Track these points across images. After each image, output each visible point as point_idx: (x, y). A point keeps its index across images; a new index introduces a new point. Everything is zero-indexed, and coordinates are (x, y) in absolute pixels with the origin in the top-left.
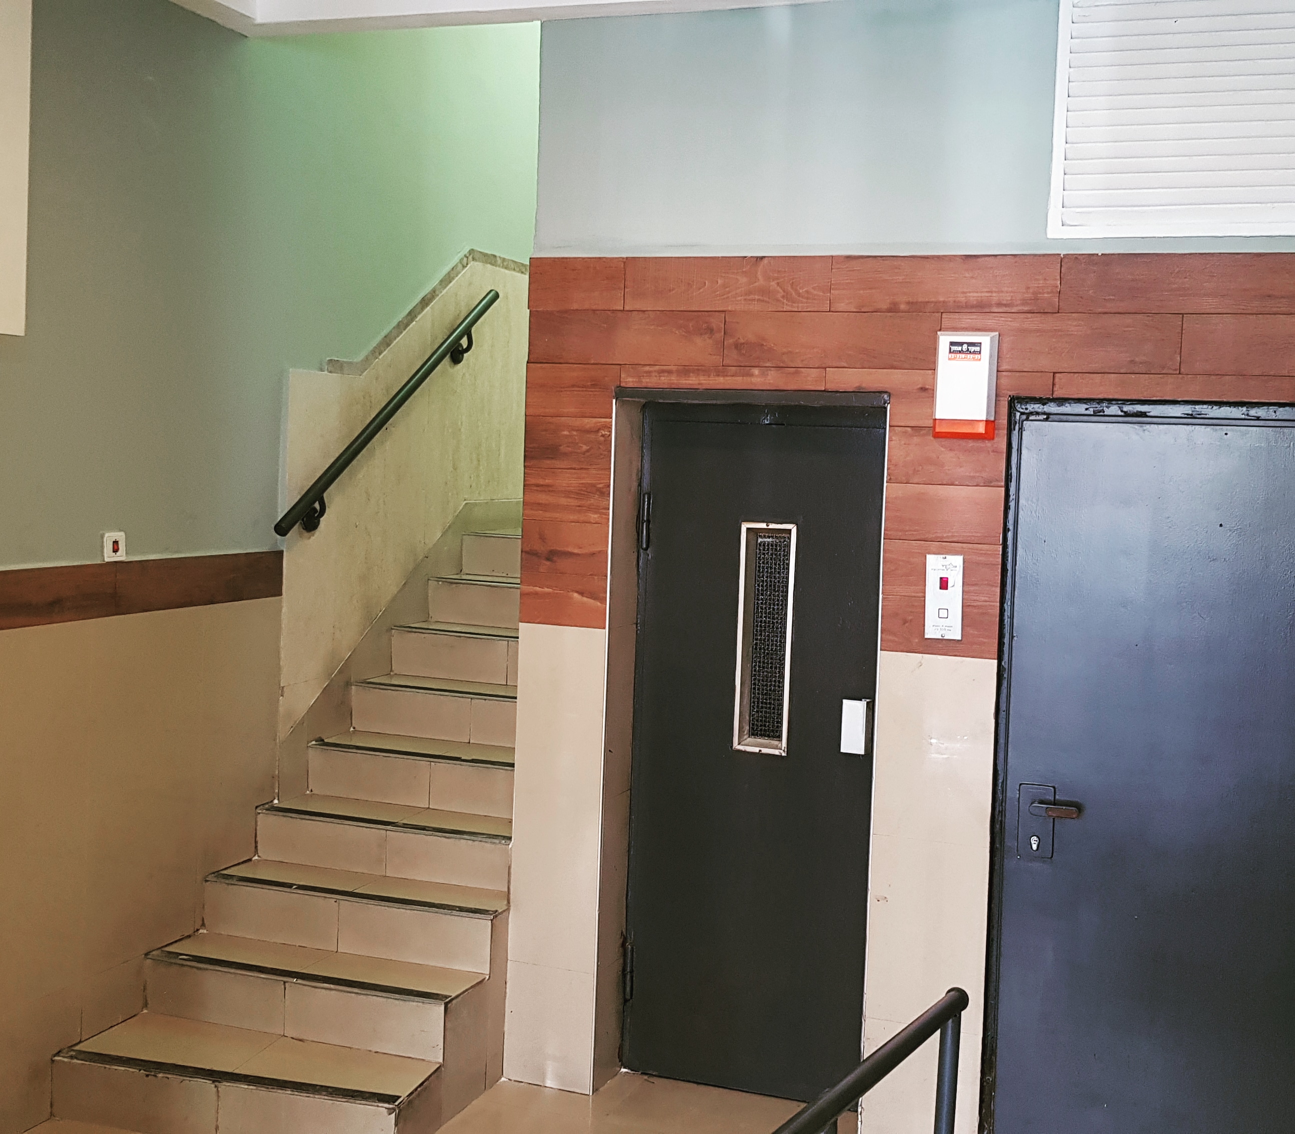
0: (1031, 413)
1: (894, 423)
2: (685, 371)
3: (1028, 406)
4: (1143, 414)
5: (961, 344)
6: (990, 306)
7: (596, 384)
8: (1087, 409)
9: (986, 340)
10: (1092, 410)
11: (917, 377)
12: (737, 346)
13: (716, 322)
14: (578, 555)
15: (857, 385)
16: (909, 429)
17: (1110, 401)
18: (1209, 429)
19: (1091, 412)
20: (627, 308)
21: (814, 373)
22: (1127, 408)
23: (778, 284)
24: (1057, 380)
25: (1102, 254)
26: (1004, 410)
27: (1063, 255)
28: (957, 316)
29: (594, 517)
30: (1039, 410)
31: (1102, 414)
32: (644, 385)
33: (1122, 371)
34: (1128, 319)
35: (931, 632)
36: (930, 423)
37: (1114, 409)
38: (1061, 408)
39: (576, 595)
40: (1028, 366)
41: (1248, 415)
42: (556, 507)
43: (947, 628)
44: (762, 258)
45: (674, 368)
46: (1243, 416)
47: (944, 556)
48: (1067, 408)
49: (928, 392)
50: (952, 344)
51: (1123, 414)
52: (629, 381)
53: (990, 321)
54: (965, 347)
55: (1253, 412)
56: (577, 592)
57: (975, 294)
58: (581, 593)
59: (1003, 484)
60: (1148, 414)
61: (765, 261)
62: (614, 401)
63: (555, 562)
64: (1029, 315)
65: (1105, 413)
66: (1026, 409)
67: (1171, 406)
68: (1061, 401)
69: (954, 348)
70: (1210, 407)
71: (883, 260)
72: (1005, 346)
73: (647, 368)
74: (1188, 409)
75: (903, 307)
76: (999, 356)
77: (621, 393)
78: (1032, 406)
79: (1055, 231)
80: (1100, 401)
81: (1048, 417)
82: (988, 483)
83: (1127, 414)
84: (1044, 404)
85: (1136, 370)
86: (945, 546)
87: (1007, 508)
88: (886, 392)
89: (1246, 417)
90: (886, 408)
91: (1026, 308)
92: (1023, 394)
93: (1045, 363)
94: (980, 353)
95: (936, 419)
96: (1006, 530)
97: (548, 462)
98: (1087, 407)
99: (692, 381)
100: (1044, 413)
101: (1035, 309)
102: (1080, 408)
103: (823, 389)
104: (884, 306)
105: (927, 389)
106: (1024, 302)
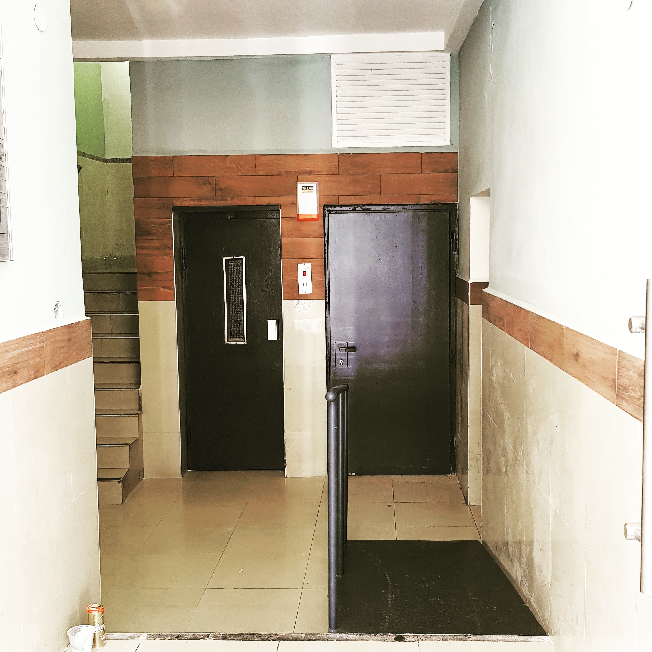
0: (331, 211)
1: (282, 217)
2: (201, 199)
3: (330, 208)
4: (369, 210)
5: (306, 187)
6: (315, 172)
7: (164, 205)
8: (350, 208)
9: (315, 185)
10: (352, 208)
11: (290, 199)
12: (221, 189)
13: (211, 180)
14: (161, 273)
15: (267, 203)
16: (288, 218)
17: (358, 205)
18: (391, 214)
19: (351, 209)
20: (175, 175)
21: (251, 199)
22: (364, 207)
23: (235, 165)
24: (339, 199)
25: (352, 153)
26: (322, 210)
27: (339, 154)
28: (303, 176)
29: (167, 258)
30: (334, 210)
31: (355, 210)
32: (184, 205)
33: (362, 194)
34: (362, 176)
35: (301, 292)
36: (296, 216)
37: (359, 208)
38: (342, 208)
39: (162, 289)
40: (329, 194)
41: (403, 208)
42: (151, 255)
43: (307, 290)
44: (228, 155)
45: (196, 198)
46: (401, 209)
47: (304, 264)
48: (343, 209)
49: (295, 204)
50: (303, 186)
51: (362, 210)
52: (178, 204)
53: (315, 178)
54: (308, 188)
55: (405, 207)
56: (161, 287)
57: (309, 168)
58: (164, 288)
59: (323, 236)
60: (371, 209)
61: (229, 157)
62: (172, 212)
63: (152, 276)
64: (329, 176)
65: (357, 210)
66: (329, 209)
67: (378, 206)
68: (341, 206)
69: (303, 188)
70: (391, 206)
71: (275, 156)
72: (321, 187)
73: (185, 199)
74: (383, 207)
75: (283, 173)
76: (319, 191)
77: (175, 209)
78: (331, 208)
79: (335, 145)
80: (354, 205)
81: (337, 212)
82: (318, 237)
83: (364, 210)
84: (335, 207)
85: (367, 194)
86: (305, 260)
87: (325, 245)
88: (279, 205)
89: (403, 209)
90: (279, 211)
91: (327, 173)
92: (329, 204)
93: (335, 192)
94: (313, 189)
95: (299, 214)
96: (325, 253)
97: (146, 237)
98: (350, 207)
99: (204, 203)
100: (335, 211)
101: (330, 173)
102: (347, 208)
103: (255, 204)
104: (276, 173)
105: (294, 203)
106: (327, 171)
